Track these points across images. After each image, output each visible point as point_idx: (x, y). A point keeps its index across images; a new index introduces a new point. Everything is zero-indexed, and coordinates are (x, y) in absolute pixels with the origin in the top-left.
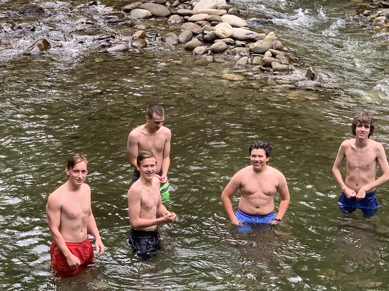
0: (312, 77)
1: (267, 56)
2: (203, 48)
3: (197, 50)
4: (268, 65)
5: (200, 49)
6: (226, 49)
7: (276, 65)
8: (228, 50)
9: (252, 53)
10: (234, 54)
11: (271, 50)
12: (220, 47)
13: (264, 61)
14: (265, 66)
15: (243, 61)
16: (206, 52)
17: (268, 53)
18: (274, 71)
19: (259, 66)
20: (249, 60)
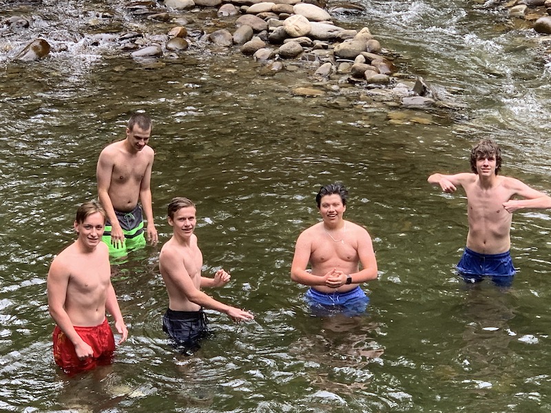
1: (359, 62)
2: (268, 51)
3: (259, 54)
4: (360, 75)
5: (263, 52)
6: (300, 52)
7: (371, 74)
8: (304, 54)
9: (338, 57)
10: (312, 58)
11: (365, 53)
12: (293, 50)
13: (354, 69)
14: (355, 76)
15: (325, 68)
16: (272, 57)
17: (360, 58)
18: (369, 83)
20: (334, 67)
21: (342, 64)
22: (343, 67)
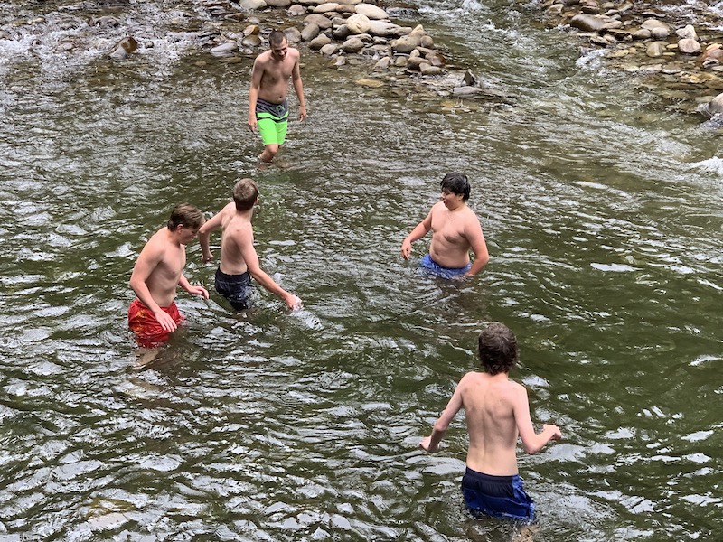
0: (471, 82)
1: (414, 56)
2: (333, 47)
3: (324, 49)
4: (415, 67)
5: (329, 48)
6: (360, 48)
7: (425, 67)
8: (364, 49)
9: (395, 51)
10: (372, 53)
11: (419, 48)
12: (355, 45)
13: (409, 62)
14: (410, 69)
15: (384, 62)
16: (336, 52)
17: (415, 52)
18: (423, 75)
19: (403, 69)
20: (392, 61)
21: (399, 58)
22: (400, 61)
